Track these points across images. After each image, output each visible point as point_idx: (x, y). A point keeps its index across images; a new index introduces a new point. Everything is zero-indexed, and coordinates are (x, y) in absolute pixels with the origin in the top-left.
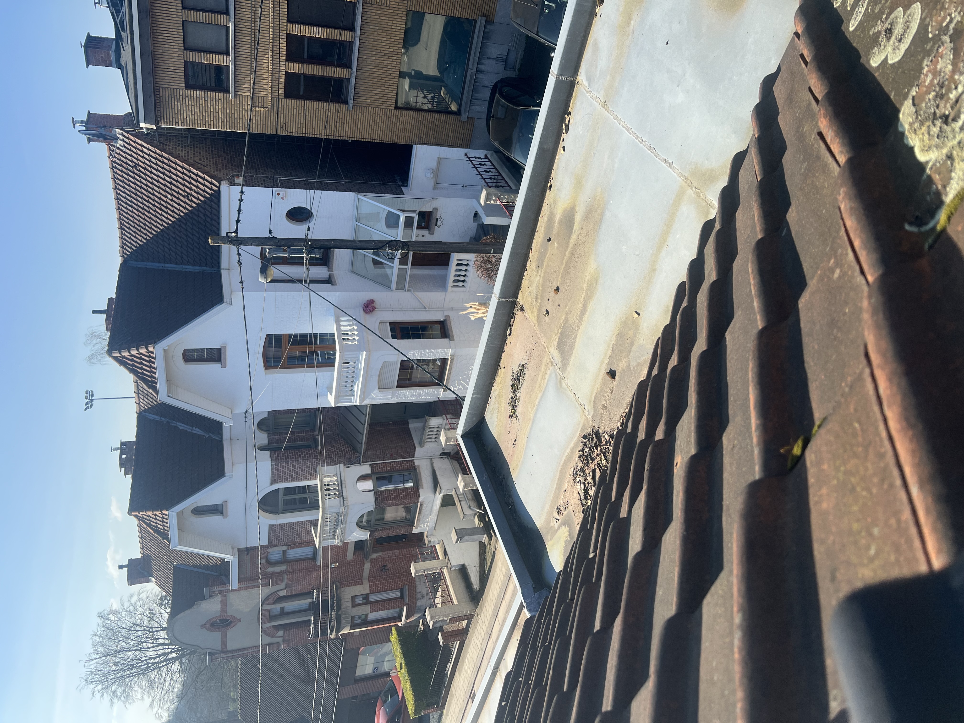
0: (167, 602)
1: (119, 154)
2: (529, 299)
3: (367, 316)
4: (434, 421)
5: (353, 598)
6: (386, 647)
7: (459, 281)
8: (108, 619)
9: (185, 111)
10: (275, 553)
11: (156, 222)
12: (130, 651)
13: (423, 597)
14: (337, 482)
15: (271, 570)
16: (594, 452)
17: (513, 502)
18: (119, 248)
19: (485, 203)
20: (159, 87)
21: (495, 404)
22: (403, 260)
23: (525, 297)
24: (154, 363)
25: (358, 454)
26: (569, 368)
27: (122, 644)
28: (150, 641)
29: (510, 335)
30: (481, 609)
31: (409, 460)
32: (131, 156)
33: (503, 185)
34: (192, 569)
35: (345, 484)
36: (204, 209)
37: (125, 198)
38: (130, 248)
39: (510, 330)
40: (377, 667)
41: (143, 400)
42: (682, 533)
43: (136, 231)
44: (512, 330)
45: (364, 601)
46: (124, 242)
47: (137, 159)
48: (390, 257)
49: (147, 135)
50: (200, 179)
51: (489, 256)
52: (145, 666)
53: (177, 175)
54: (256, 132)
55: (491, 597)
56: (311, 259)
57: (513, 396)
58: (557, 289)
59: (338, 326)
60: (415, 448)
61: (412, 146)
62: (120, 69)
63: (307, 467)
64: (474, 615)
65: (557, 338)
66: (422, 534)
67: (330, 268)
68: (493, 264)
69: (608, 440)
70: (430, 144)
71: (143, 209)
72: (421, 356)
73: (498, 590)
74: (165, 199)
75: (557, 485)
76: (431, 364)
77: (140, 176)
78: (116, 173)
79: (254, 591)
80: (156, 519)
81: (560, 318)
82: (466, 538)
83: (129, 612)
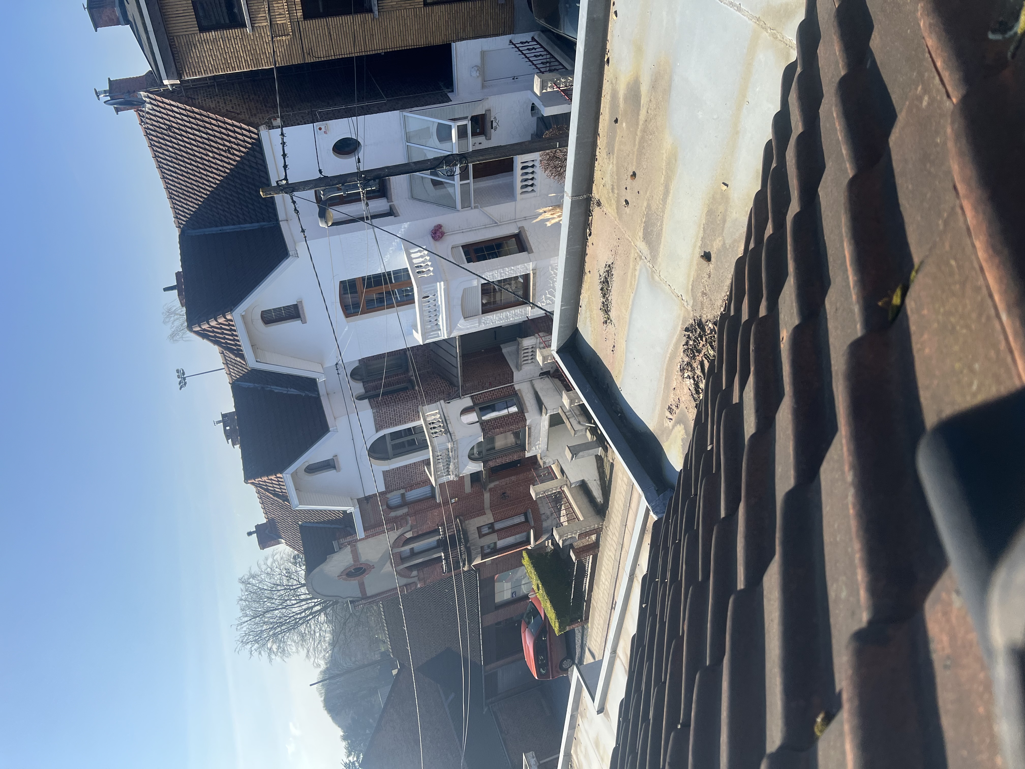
0: (300, 560)
1: (150, 119)
2: (605, 192)
3: (438, 244)
4: (527, 342)
5: (479, 529)
6: (520, 572)
7: (527, 186)
8: (249, 584)
9: (205, 57)
10: (395, 498)
11: (203, 184)
12: (276, 609)
13: (548, 518)
14: (441, 419)
15: (393, 514)
16: (700, 343)
17: (621, 409)
18: (174, 219)
19: (541, 92)
20: (173, 36)
21: (586, 312)
22: (464, 175)
23: (600, 190)
24: (235, 331)
25: (456, 388)
26: (659, 260)
27: (268, 604)
28: (293, 598)
29: (590, 235)
30: (609, 521)
31: (509, 386)
32: (162, 118)
33: (557, 67)
34: (317, 525)
35: (449, 419)
36: (249, 160)
37: (167, 165)
38: (185, 217)
39: (590, 230)
40: (515, 592)
41: (233, 369)
42: (793, 407)
43: (186, 198)
44: (592, 229)
45: (490, 530)
46: (177, 211)
47: (170, 121)
48: (449, 174)
49: (173, 92)
50: (237, 130)
51: (556, 151)
52: (293, 622)
53: (213, 130)
54: (283, 65)
55: (617, 508)
56: (368, 192)
57: (604, 300)
58: (634, 175)
59: (410, 259)
60: (513, 372)
61: (450, 44)
62: (129, 26)
63: (408, 409)
64: (602, 528)
65: (642, 229)
66: (535, 457)
67: (389, 199)
68: (561, 160)
69: (712, 328)
70: (470, 38)
71: (187, 173)
72: (501, 276)
73: (623, 500)
74: (207, 158)
75: (665, 384)
76: (513, 282)
77: (176, 139)
78: (152, 140)
79: (381, 537)
80: (272, 483)
81: (641, 207)
82: (581, 454)
83: (268, 574)
